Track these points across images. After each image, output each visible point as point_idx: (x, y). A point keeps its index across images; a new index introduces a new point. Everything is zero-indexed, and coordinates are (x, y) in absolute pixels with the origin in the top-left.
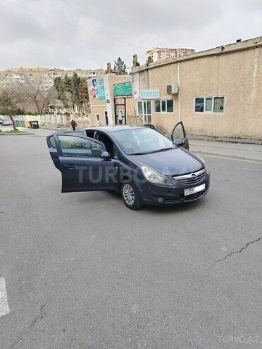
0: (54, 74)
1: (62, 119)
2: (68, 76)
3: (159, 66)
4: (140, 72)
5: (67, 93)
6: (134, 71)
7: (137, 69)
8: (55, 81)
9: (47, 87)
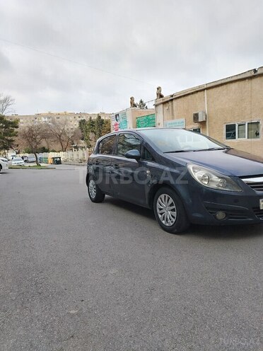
0: (79, 117)
1: (84, 155)
2: (92, 118)
3: (184, 96)
4: (164, 103)
5: (91, 133)
6: (158, 103)
7: (161, 100)
8: (80, 122)
9: (72, 129)
